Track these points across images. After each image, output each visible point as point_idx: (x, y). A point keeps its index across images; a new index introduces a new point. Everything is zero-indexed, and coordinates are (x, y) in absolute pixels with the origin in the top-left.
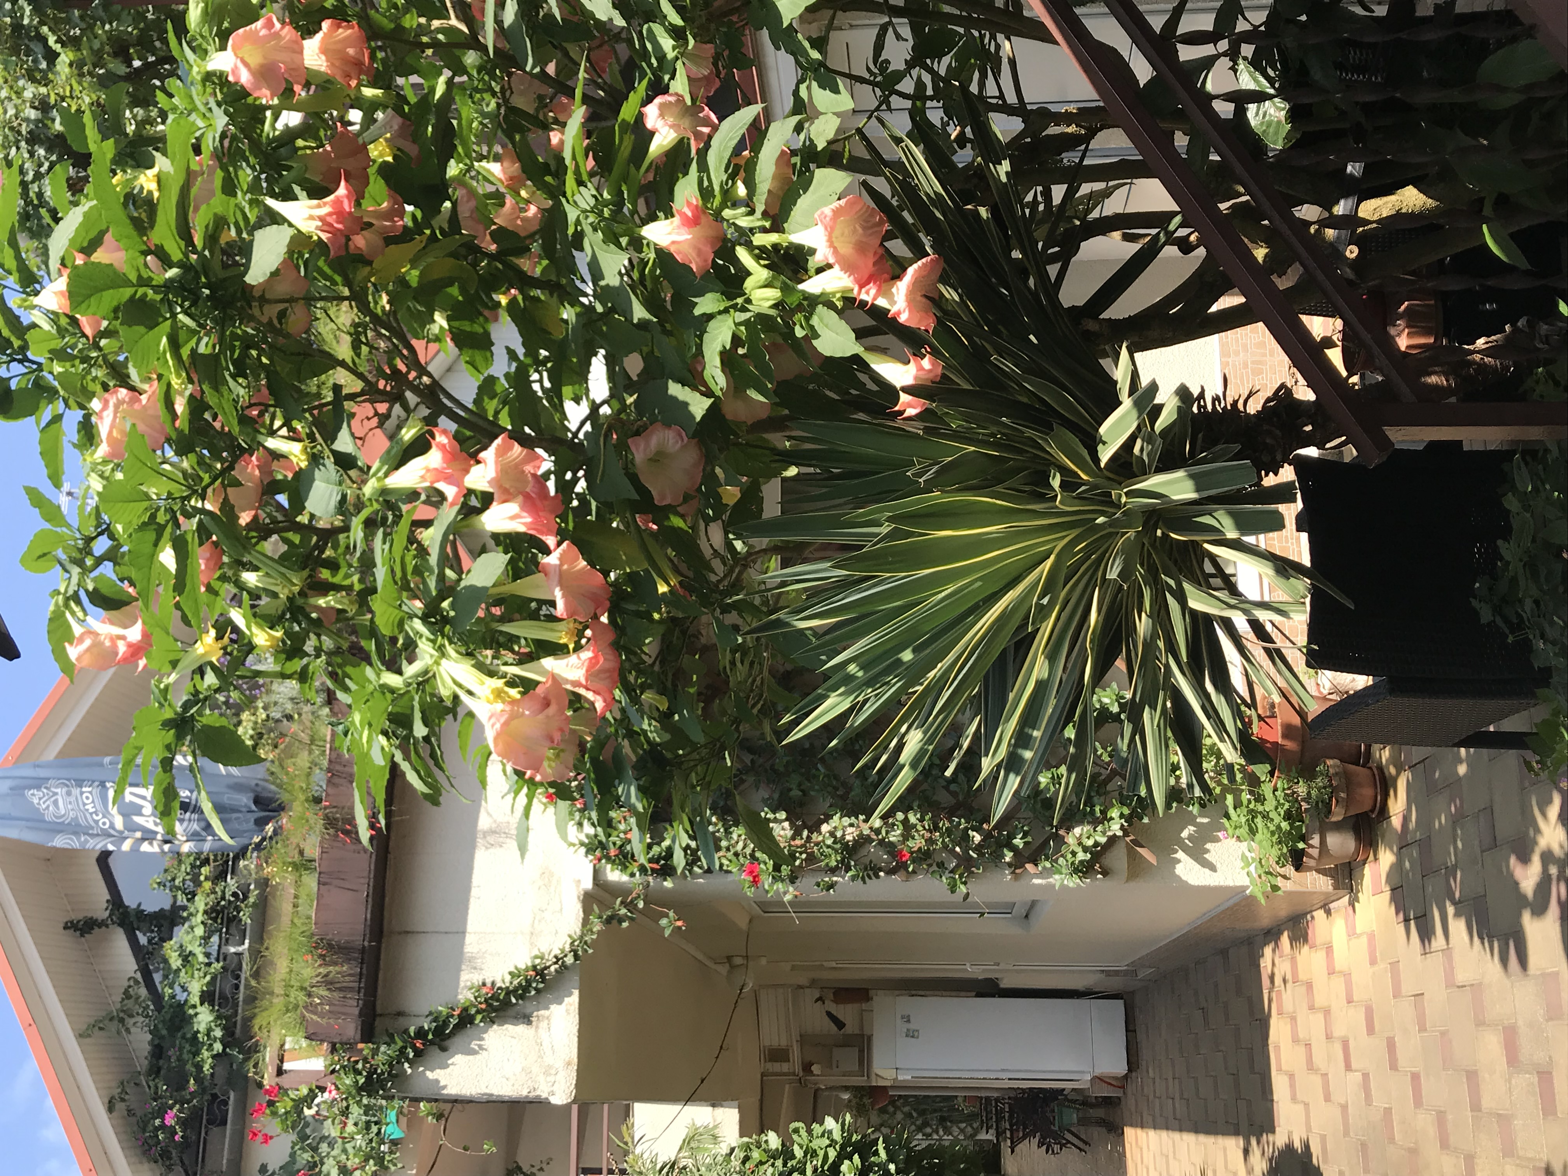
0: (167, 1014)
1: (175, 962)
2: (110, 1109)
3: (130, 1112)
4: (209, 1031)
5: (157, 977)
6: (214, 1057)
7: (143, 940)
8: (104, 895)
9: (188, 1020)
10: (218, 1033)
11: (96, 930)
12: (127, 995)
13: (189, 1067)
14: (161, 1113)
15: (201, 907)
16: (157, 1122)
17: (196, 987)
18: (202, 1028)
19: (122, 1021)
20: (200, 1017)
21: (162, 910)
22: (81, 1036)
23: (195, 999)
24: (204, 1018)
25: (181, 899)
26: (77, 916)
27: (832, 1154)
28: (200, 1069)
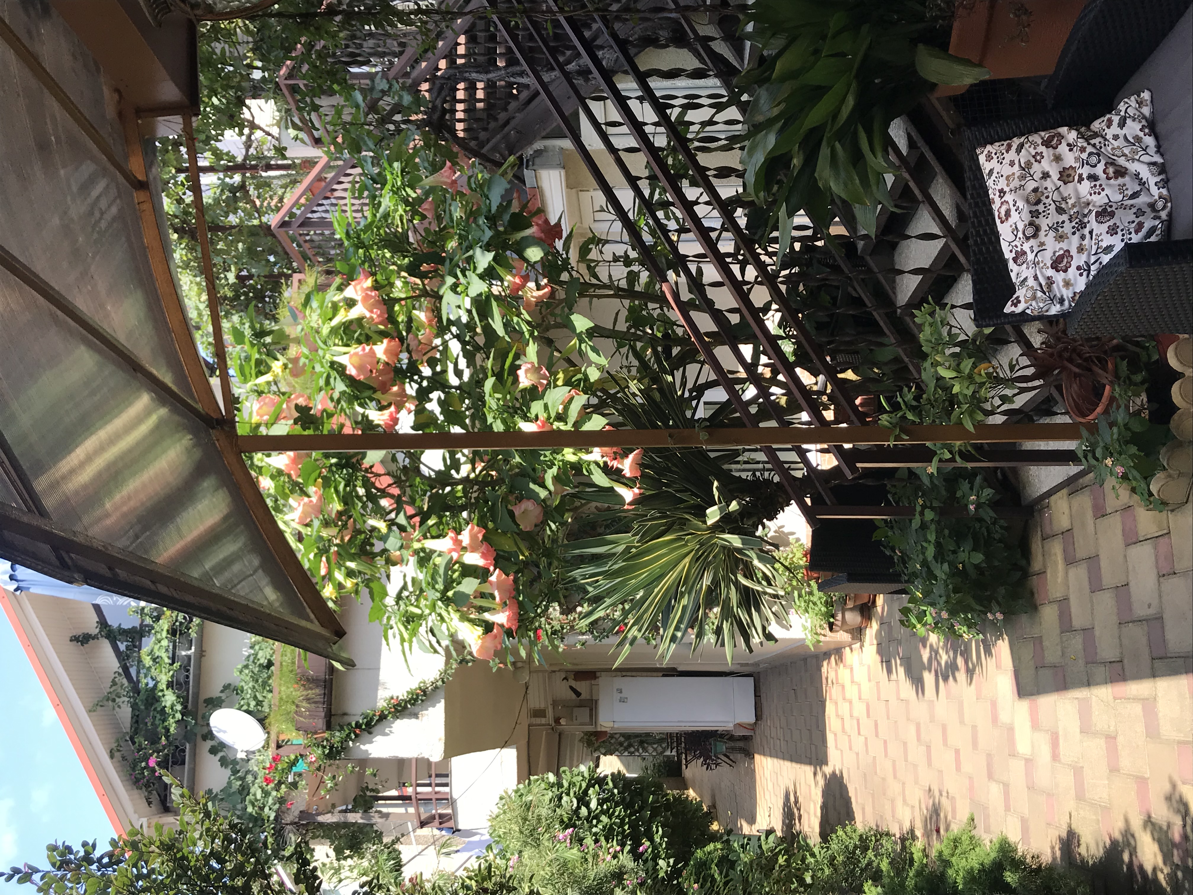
0: (143, 696)
1: (147, 661)
2: (112, 757)
3: (124, 758)
4: (172, 707)
5: (133, 671)
6: (177, 722)
7: (122, 647)
8: (94, 618)
9: (157, 700)
10: (179, 707)
11: (91, 641)
12: (114, 683)
13: (161, 730)
14: (146, 758)
15: (166, 627)
16: (143, 764)
17: (164, 678)
18: (168, 704)
19: (114, 700)
20: (167, 697)
21: (134, 628)
22: (90, 711)
23: (163, 685)
24: (169, 698)
25: (148, 621)
26: (79, 632)
27: (584, 785)
28: (168, 730)
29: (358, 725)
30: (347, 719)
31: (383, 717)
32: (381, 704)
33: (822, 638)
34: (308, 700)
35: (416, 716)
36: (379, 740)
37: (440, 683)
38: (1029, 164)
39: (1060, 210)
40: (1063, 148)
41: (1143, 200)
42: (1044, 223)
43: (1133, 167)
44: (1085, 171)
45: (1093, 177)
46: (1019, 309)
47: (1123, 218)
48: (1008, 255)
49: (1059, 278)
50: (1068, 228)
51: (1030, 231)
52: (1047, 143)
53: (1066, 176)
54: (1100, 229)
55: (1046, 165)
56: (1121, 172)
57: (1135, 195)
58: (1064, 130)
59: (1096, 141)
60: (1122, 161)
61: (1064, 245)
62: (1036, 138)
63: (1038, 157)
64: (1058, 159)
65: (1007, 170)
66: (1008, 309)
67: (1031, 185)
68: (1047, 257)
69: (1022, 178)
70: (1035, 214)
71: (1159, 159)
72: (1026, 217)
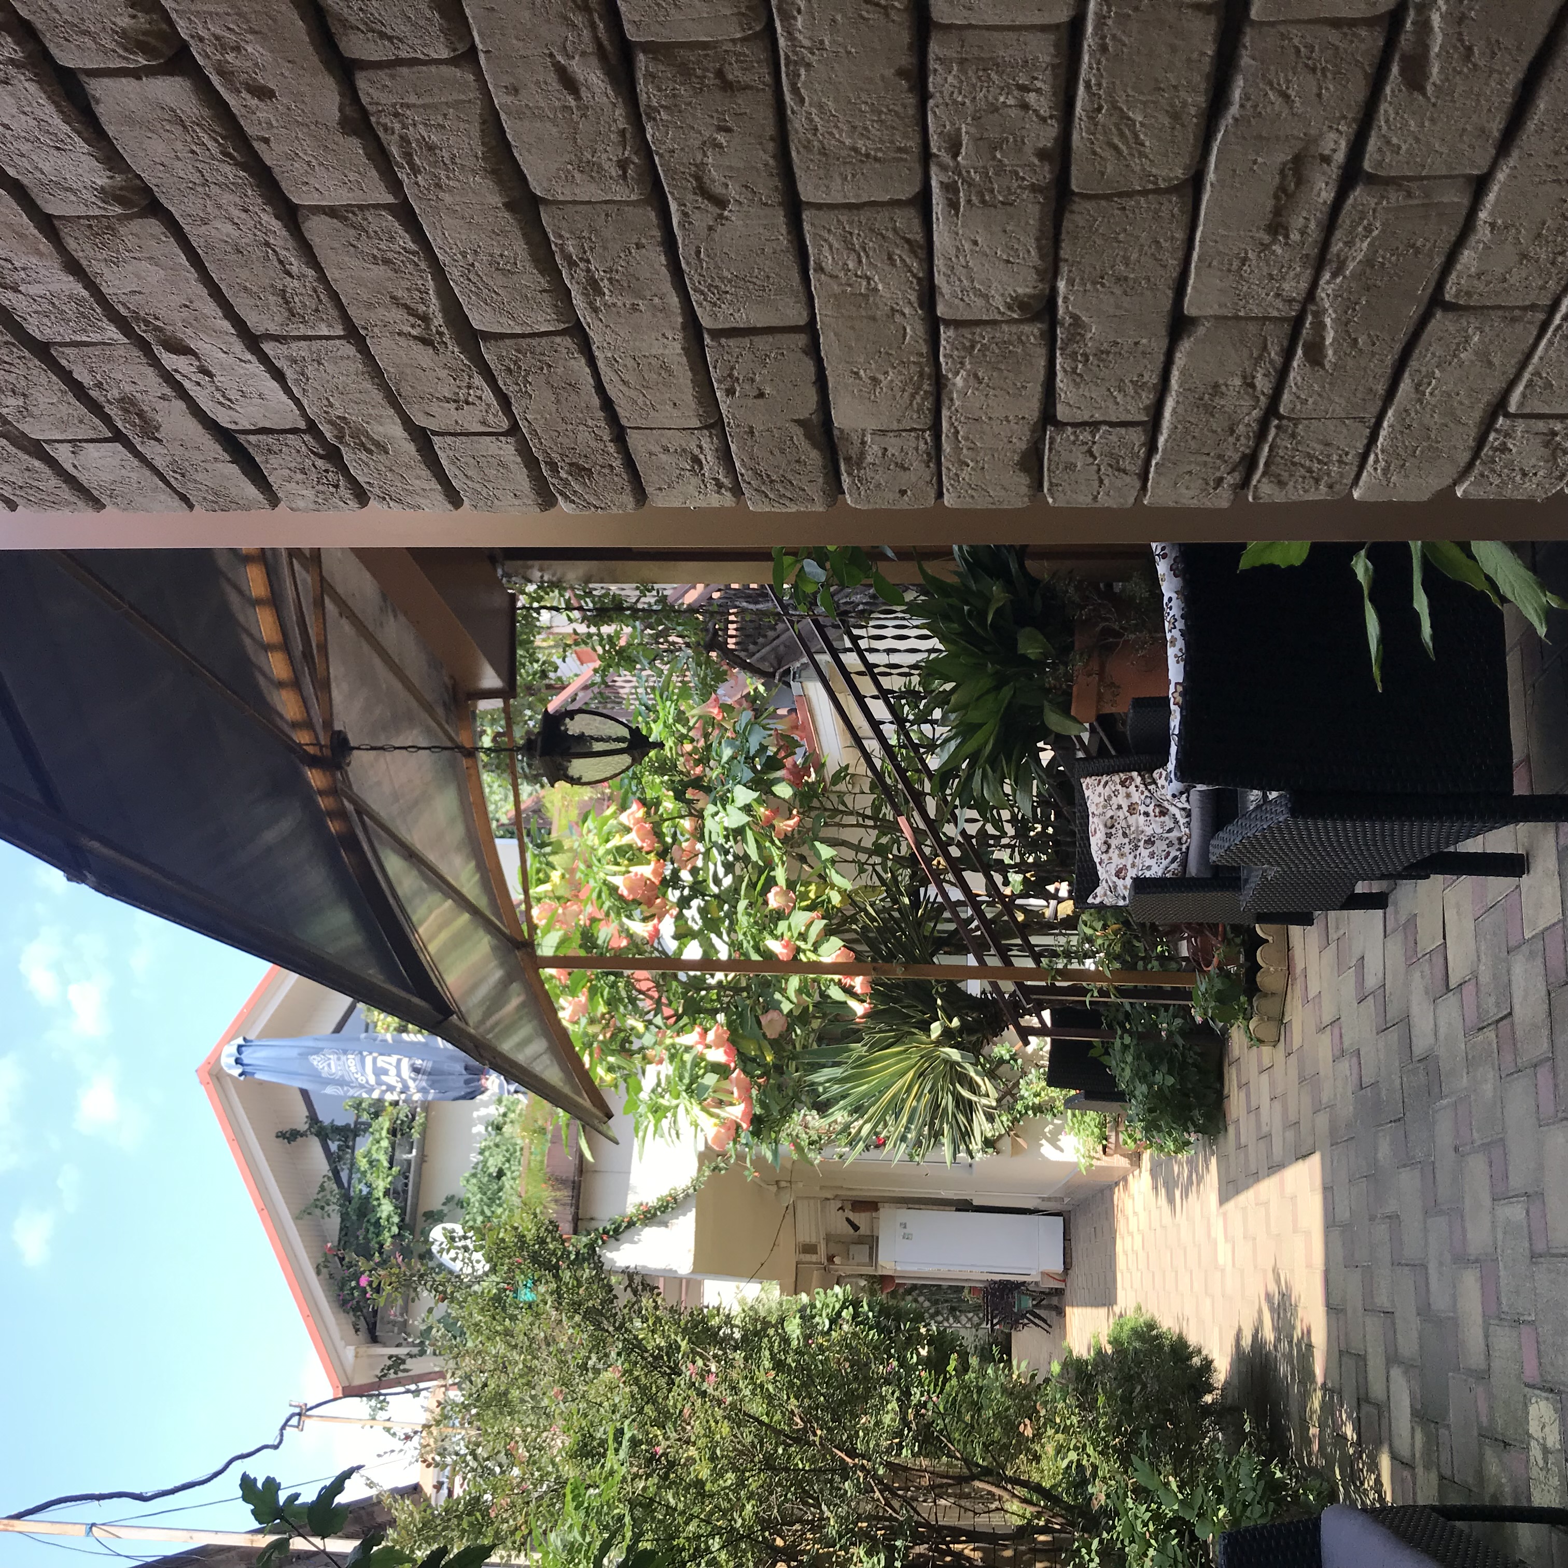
0: (355, 1203)
1: (363, 1164)
2: (318, 1273)
3: (331, 1276)
4: (389, 1217)
5: (344, 1175)
6: (393, 1237)
7: (334, 1147)
8: (304, 1112)
9: (374, 1210)
10: (396, 1219)
11: (299, 1139)
12: (322, 1188)
13: (374, 1245)
14: (357, 1276)
15: (387, 1125)
16: (353, 1284)
17: (381, 1185)
18: (384, 1215)
19: (322, 1208)
20: (383, 1207)
21: (348, 1125)
22: (297, 1218)
23: (380, 1193)
24: (386, 1208)
25: (365, 1117)
26: (286, 1128)
27: (837, 1306)
28: (381, 1246)
29: (606, 1232)
30: (594, 1224)
31: (631, 1224)
32: (630, 1210)
33: (1094, 1162)
34: (556, 1201)
35: (665, 1224)
36: (626, 1248)
37: (691, 1191)
38: (1110, 797)
39: (1125, 835)
40: (1132, 788)
41: (1175, 834)
42: (1114, 842)
43: (1173, 810)
44: (1142, 808)
45: (1146, 814)
46: (1097, 901)
47: (1160, 846)
48: (1097, 860)
49: (1120, 883)
50: (1127, 849)
51: (1104, 848)
52: (1123, 783)
53: (1132, 809)
54: (1145, 853)
55: (1121, 800)
56: (1164, 813)
57: (1170, 831)
58: (1135, 774)
59: (1151, 787)
60: (1166, 804)
61: (1123, 861)
62: (1116, 778)
63: (1116, 793)
64: (1128, 796)
65: (1097, 800)
66: (1090, 900)
67: (1110, 813)
68: (1112, 869)
69: (1105, 807)
70: (1109, 835)
71: (1186, 805)
72: (1104, 838)
